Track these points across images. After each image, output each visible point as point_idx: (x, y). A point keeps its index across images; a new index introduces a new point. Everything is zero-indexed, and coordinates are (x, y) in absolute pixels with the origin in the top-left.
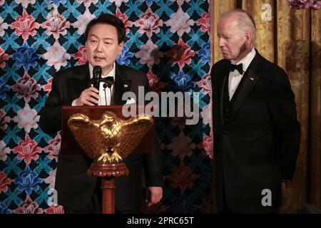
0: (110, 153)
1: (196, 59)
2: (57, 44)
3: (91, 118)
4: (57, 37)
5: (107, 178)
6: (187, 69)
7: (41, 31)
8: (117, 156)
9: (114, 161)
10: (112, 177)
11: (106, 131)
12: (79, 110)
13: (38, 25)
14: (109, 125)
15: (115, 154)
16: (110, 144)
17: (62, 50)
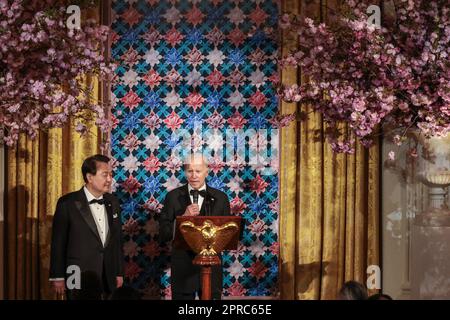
0: (208, 249)
1: (268, 188)
2: (173, 176)
3: (196, 224)
4: (173, 172)
5: (206, 266)
6: (262, 195)
7: (163, 167)
8: (213, 251)
9: (211, 255)
10: (209, 265)
11: (206, 233)
12: (188, 219)
13: (161, 164)
14: (208, 229)
15: (212, 250)
16: (208, 243)
17: (177, 180)
